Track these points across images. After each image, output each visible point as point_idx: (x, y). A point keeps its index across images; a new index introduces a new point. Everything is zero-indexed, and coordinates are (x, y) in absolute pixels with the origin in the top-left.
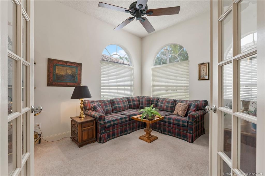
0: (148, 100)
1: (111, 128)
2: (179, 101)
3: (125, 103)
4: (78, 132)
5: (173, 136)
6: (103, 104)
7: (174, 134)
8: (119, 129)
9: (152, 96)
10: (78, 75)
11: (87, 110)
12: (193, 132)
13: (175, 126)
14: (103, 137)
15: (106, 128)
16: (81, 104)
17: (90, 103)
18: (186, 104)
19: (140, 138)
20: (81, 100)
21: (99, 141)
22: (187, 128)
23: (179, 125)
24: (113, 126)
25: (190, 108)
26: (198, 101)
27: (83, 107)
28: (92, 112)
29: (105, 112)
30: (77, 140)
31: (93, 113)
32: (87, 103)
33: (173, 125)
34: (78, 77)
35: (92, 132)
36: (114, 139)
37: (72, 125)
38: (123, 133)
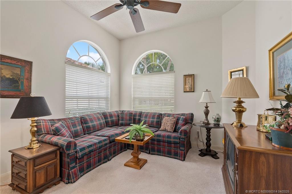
0: (129, 115)
1: (85, 157)
2: (165, 114)
3: (101, 119)
4: (26, 175)
5: (162, 156)
6: (69, 123)
7: (164, 154)
8: (96, 157)
9: (132, 110)
10: (25, 80)
11: (43, 134)
12: (184, 149)
13: (166, 144)
14: (72, 174)
15: (78, 160)
16: (33, 126)
17: (48, 123)
18: (175, 118)
19: (125, 165)
20: (32, 120)
21: (66, 181)
22: (179, 145)
23: (169, 143)
24: (88, 155)
25: (179, 122)
26: (185, 114)
27: (35, 131)
28: (53, 137)
29: (73, 134)
30: (24, 188)
31: (55, 139)
32: (42, 124)
33: (163, 143)
34: (24, 82)
35: (54, 170)
36: (89, 173)
37: (12, 163)
38: (102, 162)
